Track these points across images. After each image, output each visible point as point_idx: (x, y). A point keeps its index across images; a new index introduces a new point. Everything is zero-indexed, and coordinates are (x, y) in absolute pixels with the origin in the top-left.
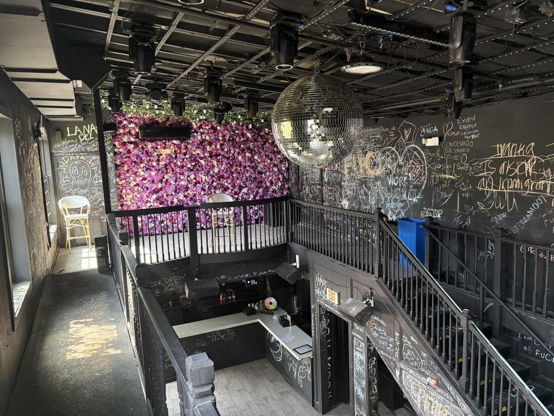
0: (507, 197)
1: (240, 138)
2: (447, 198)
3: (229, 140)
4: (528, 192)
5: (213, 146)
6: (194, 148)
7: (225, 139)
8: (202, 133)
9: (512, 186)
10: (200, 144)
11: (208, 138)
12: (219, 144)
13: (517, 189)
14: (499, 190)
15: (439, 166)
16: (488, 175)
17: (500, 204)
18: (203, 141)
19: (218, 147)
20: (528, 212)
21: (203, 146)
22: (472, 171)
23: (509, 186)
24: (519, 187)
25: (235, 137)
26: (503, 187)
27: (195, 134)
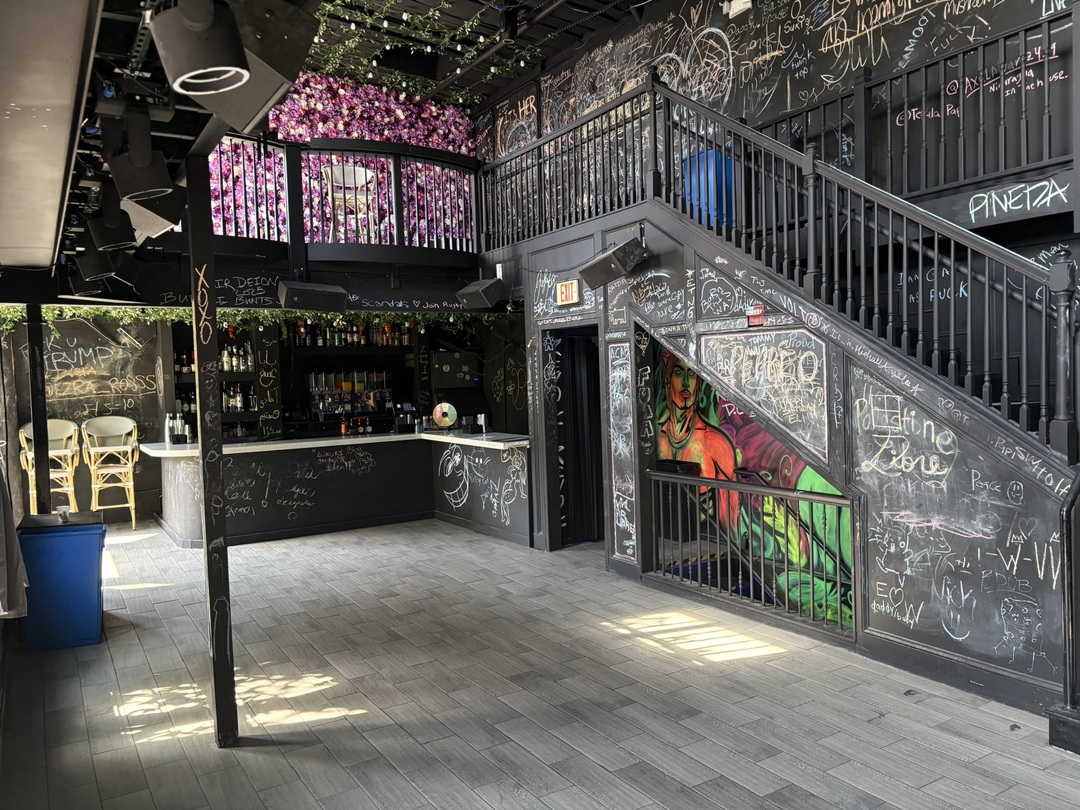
0: (870, 40)
1: (383, 117)
2: (768, 96)
3: (361, 116)
4: (904, 14)
5: (331, 125)
6: (293, 123)
7: (354, 114)
8: (309, 96)
9: (878, 17)
10: (304, 117)
11: (320, 107)
12: (341, 122)
13: (886, 19)
14: (858, 35)
15: (753, 43)
16: (838, 18)
17: (860, 59)
18: (309, 112)
19: (341, 126)
20: (906, 49)
21: (311, 121)
22: (811, 24)
23: (874, 19)
24: (889, 13)
25: (373, 114)
26: (863, 26)
27: (296, 96)
